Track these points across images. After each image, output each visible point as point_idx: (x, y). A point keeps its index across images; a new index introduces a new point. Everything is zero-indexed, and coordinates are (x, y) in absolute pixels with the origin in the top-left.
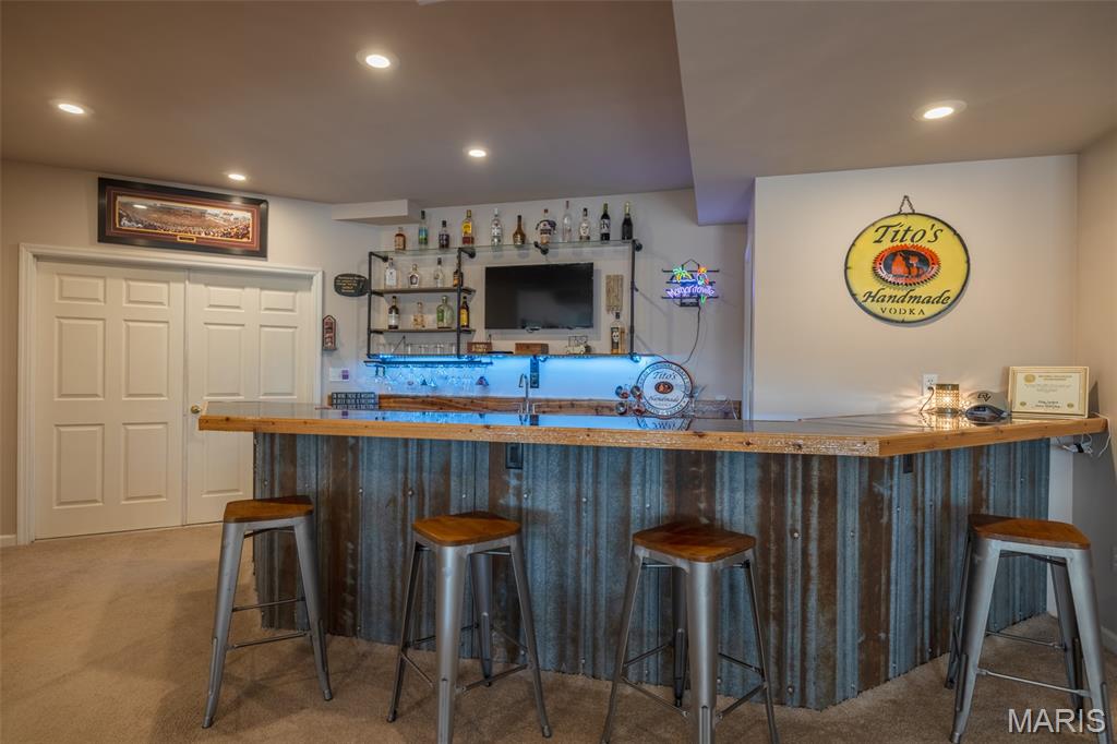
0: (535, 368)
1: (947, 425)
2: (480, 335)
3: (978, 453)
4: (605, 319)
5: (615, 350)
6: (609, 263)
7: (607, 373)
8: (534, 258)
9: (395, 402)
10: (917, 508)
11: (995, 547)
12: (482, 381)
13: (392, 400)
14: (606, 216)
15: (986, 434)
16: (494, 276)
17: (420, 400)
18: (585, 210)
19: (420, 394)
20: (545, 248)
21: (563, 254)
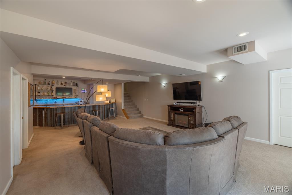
0: (63, 100)
1: (108, 103)
2: (55, 96)
3: (109, 104)
4: (74, 94)
5: (75, 97)
6: (74, 88)
7: (74, 100)
8: (63, 86)
10: (106, 108)
11: (110, 109)
12: (56, 102)
14: (74, 83)
15: (110, 103)
16: (57, 88)
18: (71, 82)
20: (65, 86)
21: (67, 86)
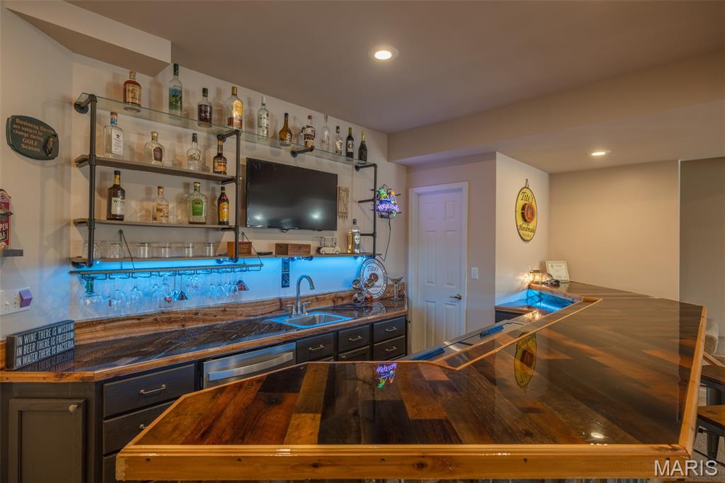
9: (105, 329)
12: (241, 286)
13: (98, 328)
14: (350, 138)
17: (151, 319)
18: (338, 128)
19: (147, 311)
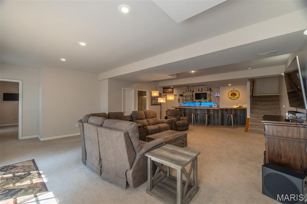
0: (200, 104)
2: (195, 100)
4: (208, 98)
6: (208, 93)
7: (208, 104)
12: (195, 105)
14: (208, 88)
16: (196, 94)
20: (201, 91)
21: (203, 92)
